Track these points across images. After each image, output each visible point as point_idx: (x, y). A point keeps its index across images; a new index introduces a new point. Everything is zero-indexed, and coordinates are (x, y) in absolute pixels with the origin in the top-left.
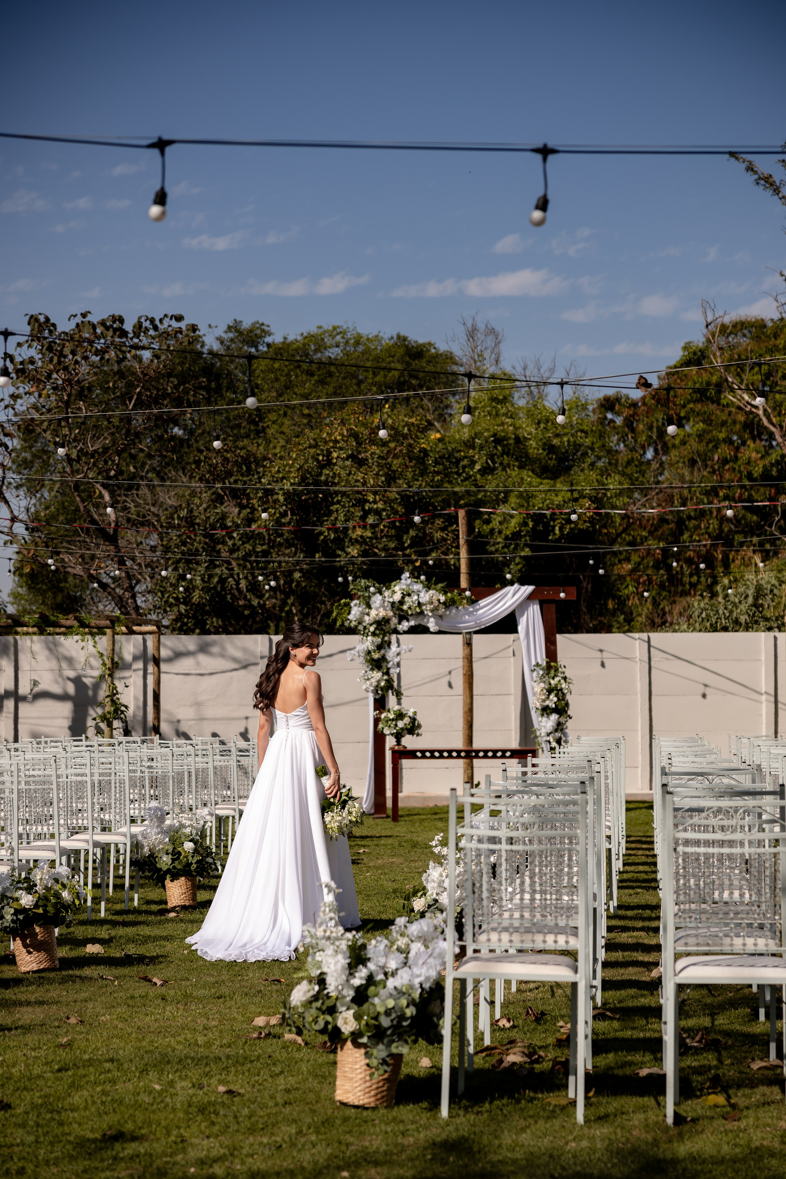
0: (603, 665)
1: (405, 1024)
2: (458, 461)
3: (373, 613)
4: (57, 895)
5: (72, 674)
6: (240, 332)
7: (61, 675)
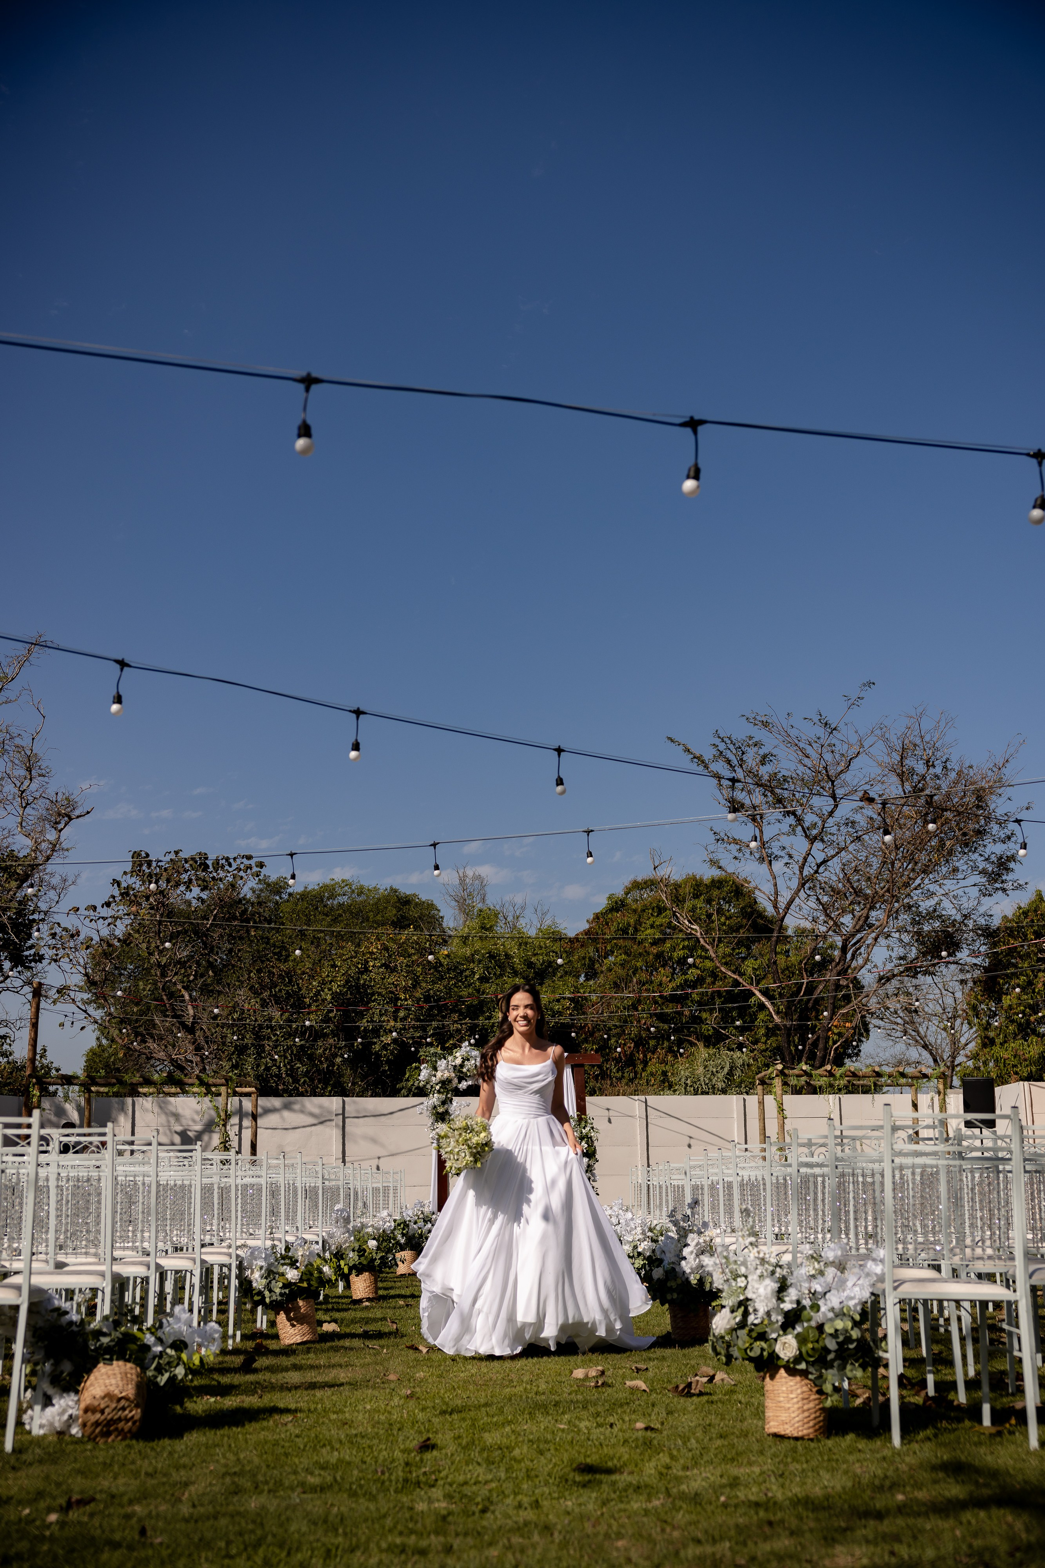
0: (610, 1121)
1: (852, 1346)
2: (462, 972)
3: (439, 1074)
4: (320, 1271)
5: (179, 1128)
6: (269, 885)
7: (170, 1130)
